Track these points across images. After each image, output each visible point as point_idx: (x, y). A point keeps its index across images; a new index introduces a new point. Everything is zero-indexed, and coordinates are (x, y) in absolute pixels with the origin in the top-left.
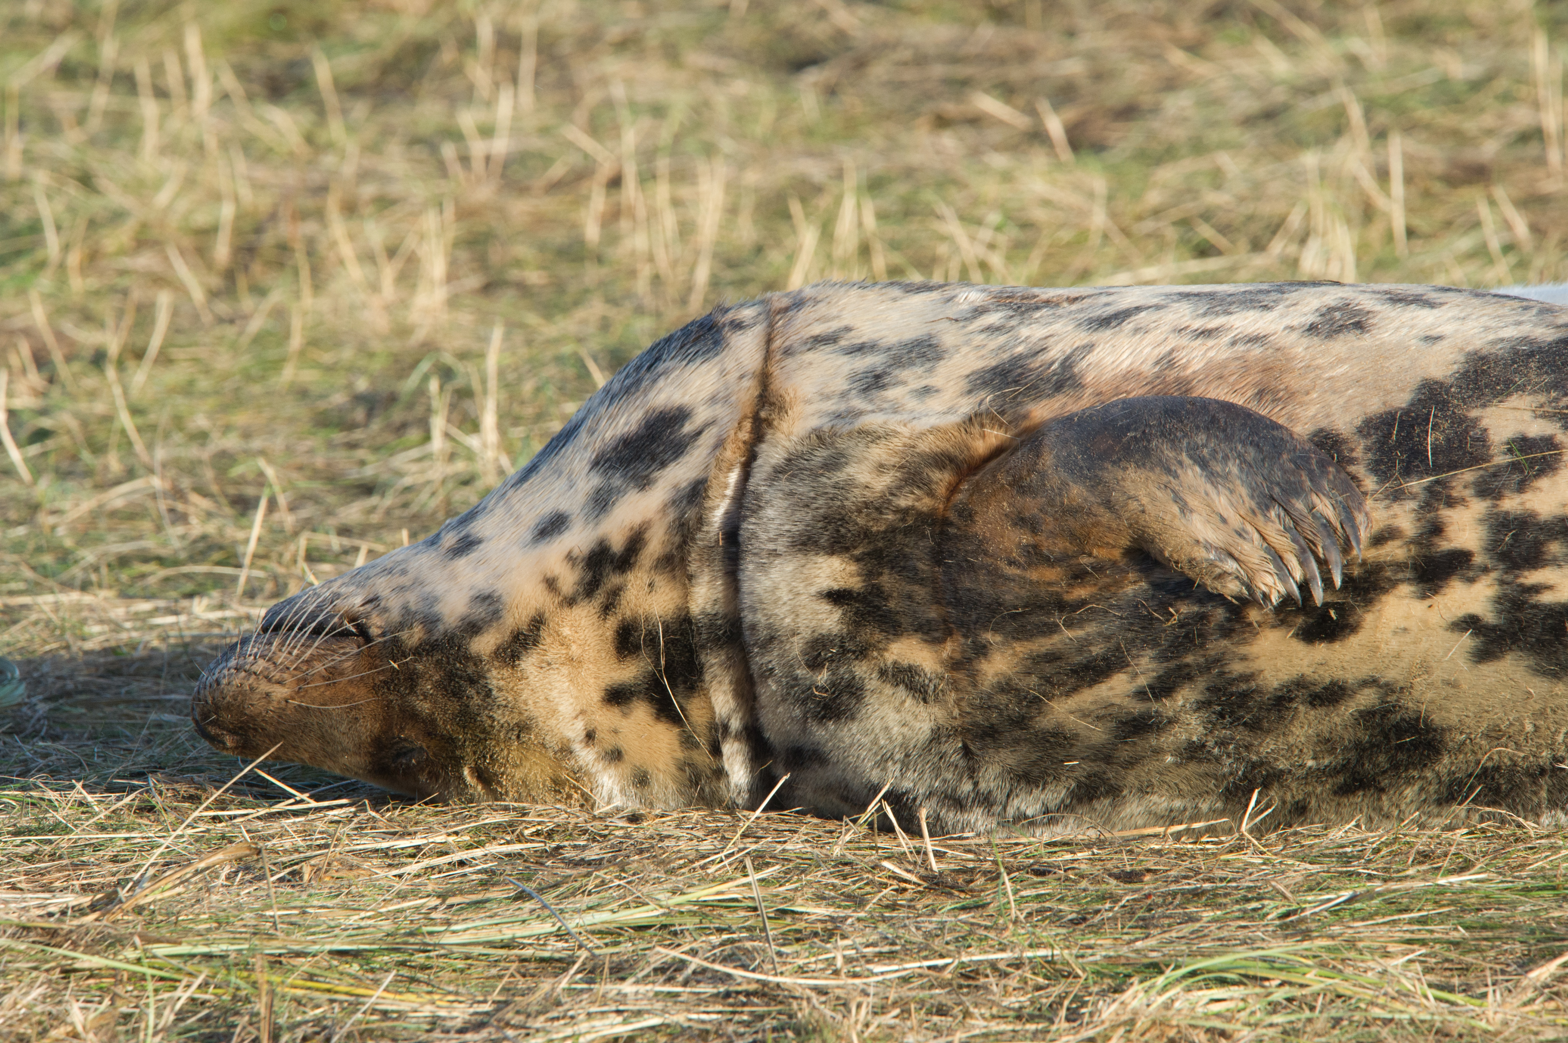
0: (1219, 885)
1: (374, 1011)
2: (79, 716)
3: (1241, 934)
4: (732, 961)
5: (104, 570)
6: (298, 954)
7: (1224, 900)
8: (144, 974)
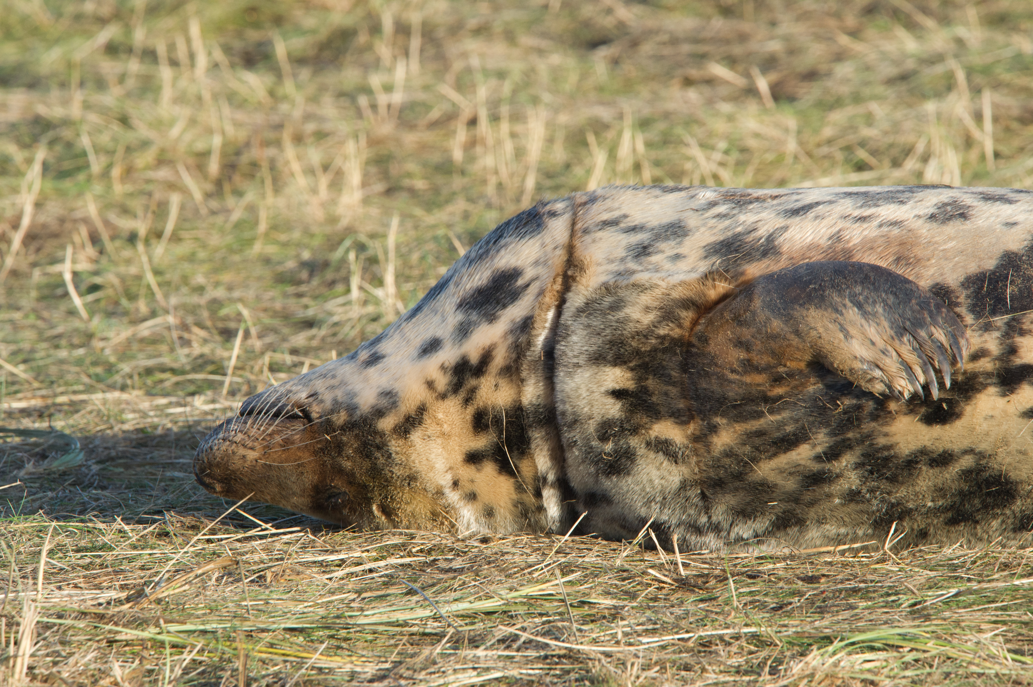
0: (870, 585)
1: (313, 668)
2: (119, 474)
3: (884, 617)
4: (549, 635)
5: (136, 377)
6: (263, 631)
7: (873, 595)
8: (163, 643)
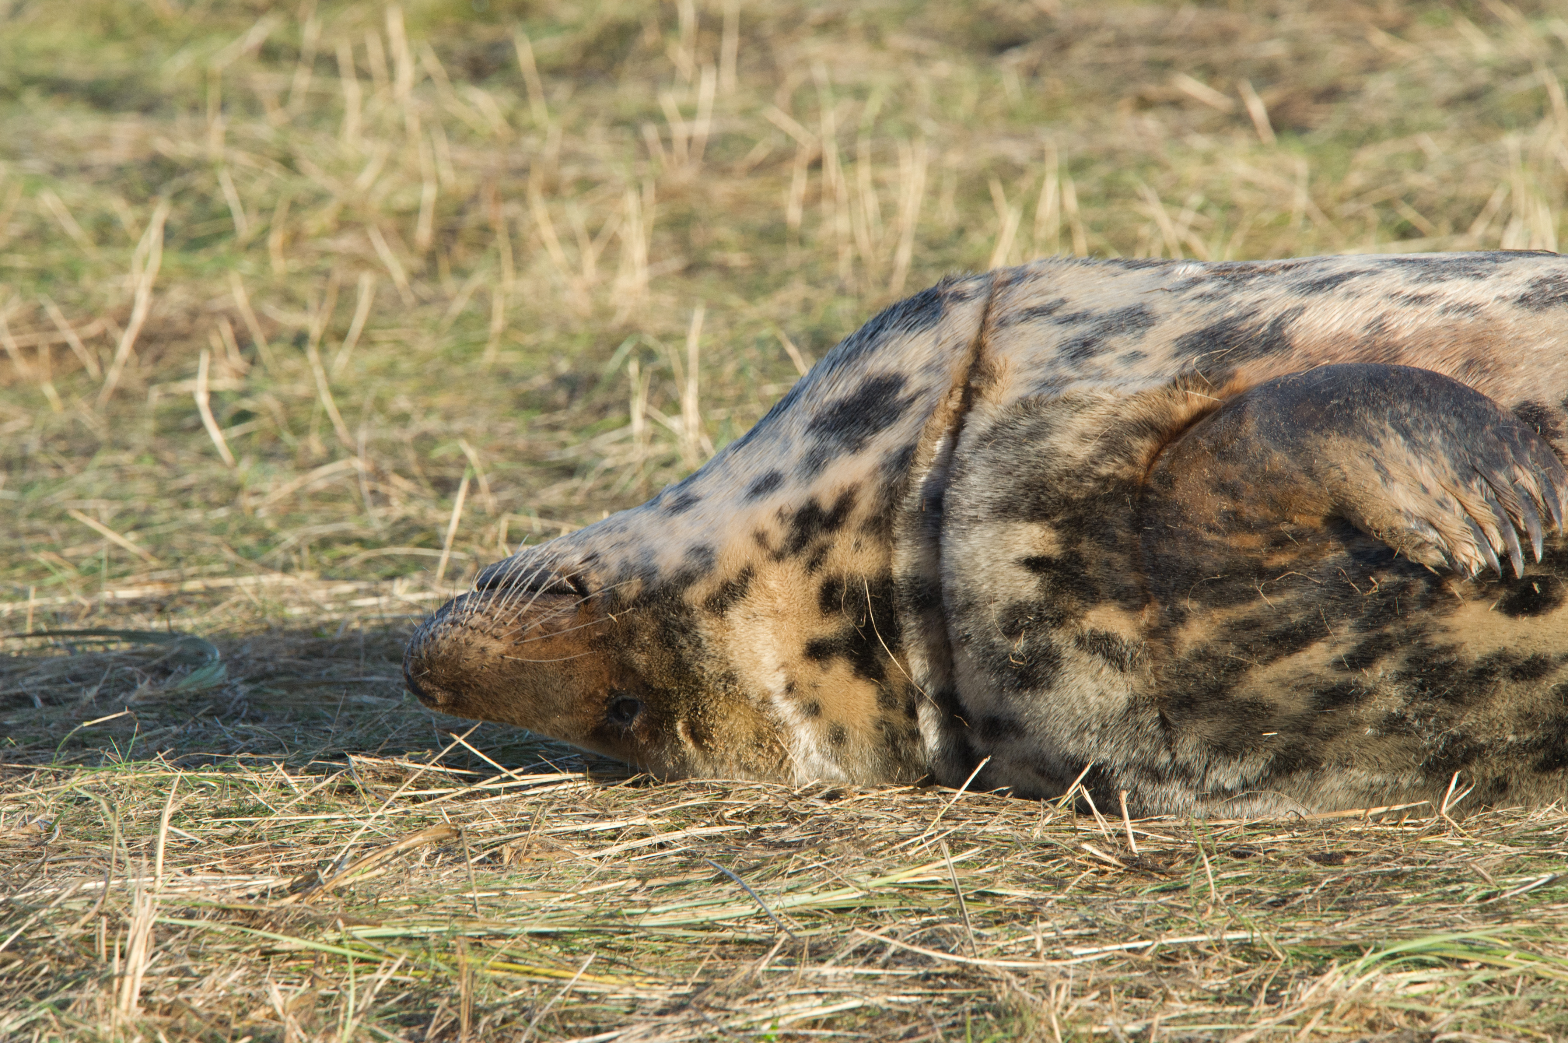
0: (1419, 867)
1: (573, 994)
2: (280, 698)
3: (1441, 916)
4: (932, 943)
5: (305, 552)
6: (498, 936)
7: (1424, 883)
8: (345, 956)
